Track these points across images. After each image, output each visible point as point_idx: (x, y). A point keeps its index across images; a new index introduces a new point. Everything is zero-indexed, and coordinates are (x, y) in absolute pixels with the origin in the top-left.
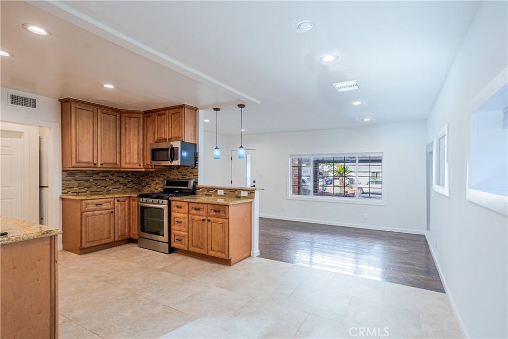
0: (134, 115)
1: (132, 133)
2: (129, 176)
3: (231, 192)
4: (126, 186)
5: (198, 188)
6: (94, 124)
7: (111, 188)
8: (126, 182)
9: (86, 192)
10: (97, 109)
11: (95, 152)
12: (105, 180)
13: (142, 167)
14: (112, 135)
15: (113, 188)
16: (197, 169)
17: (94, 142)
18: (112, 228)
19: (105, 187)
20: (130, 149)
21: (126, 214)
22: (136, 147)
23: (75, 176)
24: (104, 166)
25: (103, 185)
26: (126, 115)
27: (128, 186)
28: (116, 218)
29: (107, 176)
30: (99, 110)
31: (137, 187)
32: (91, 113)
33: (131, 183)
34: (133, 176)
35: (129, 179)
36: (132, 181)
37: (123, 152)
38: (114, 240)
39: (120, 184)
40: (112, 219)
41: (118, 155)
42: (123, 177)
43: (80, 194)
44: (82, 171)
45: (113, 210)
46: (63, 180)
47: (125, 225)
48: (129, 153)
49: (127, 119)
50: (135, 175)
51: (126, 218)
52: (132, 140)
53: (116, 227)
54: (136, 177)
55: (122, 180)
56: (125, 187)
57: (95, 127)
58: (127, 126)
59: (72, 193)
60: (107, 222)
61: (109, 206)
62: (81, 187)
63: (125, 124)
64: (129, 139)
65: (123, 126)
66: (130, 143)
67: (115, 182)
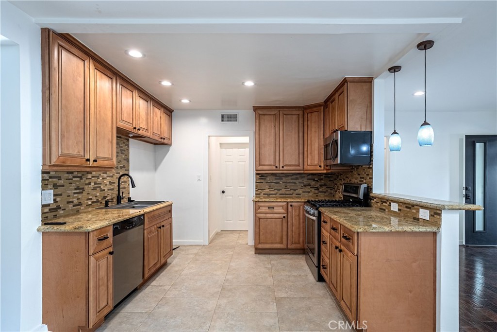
0: (315, 109)
1: (313, 130)
2: (322, 179)
3: (407, 207)
4: (318, 189)
5: (373, 197)
6: (276, 126)
7: (301, 192)
8: (318, 185)
9: (276, 194)
10: (279, 111)
11: (277, 154)
12: (295, 183)
13: (322, 168)
14: (294, 136)
15: (303, 192)
16: (372, 168)
17: (276, 145)
18: (285, 233)
19: (295, 190)
20: (312, 148)
21: (301, 221)
22: (317, 145)
23: (266, 179)
24: (285, 168)
25: (292, 188)
26: (308, 111)
27: (321, 190)
28: (289, 224)
29: (297, 179)
30: (281, 111)
31: (332, 191)
32: (273, 117)
33: (324, 187)
34: (327, 178)
35: (323, 182)
36: (325, 185)
37: (305, 153)
38: (286, 247)
39: (311, 187)
40: (285, 225)
41: (301, 156)
42: (314, 180)
43: (271, 196)
44: (272, 174)
45: (285, 215)
46: (256, 182)
47: (299, 234)
48: (311, 153)
49: (309, 115)
50: (329, 177)
51: (301, 226)
52: (313, 138)
53: (289, 234)
54: (330, 180)
55: (313, 183)
56: (317, 191)
57: (277, 129)
58: (309, 122)
59: (264, 194)
60: (279, 227)
61: (282, 211)
62: (271, 190)
63: (308, 121)
64: (311, 138)
65: (306, 123)
66: (311, 141)
67: (305, 186)
